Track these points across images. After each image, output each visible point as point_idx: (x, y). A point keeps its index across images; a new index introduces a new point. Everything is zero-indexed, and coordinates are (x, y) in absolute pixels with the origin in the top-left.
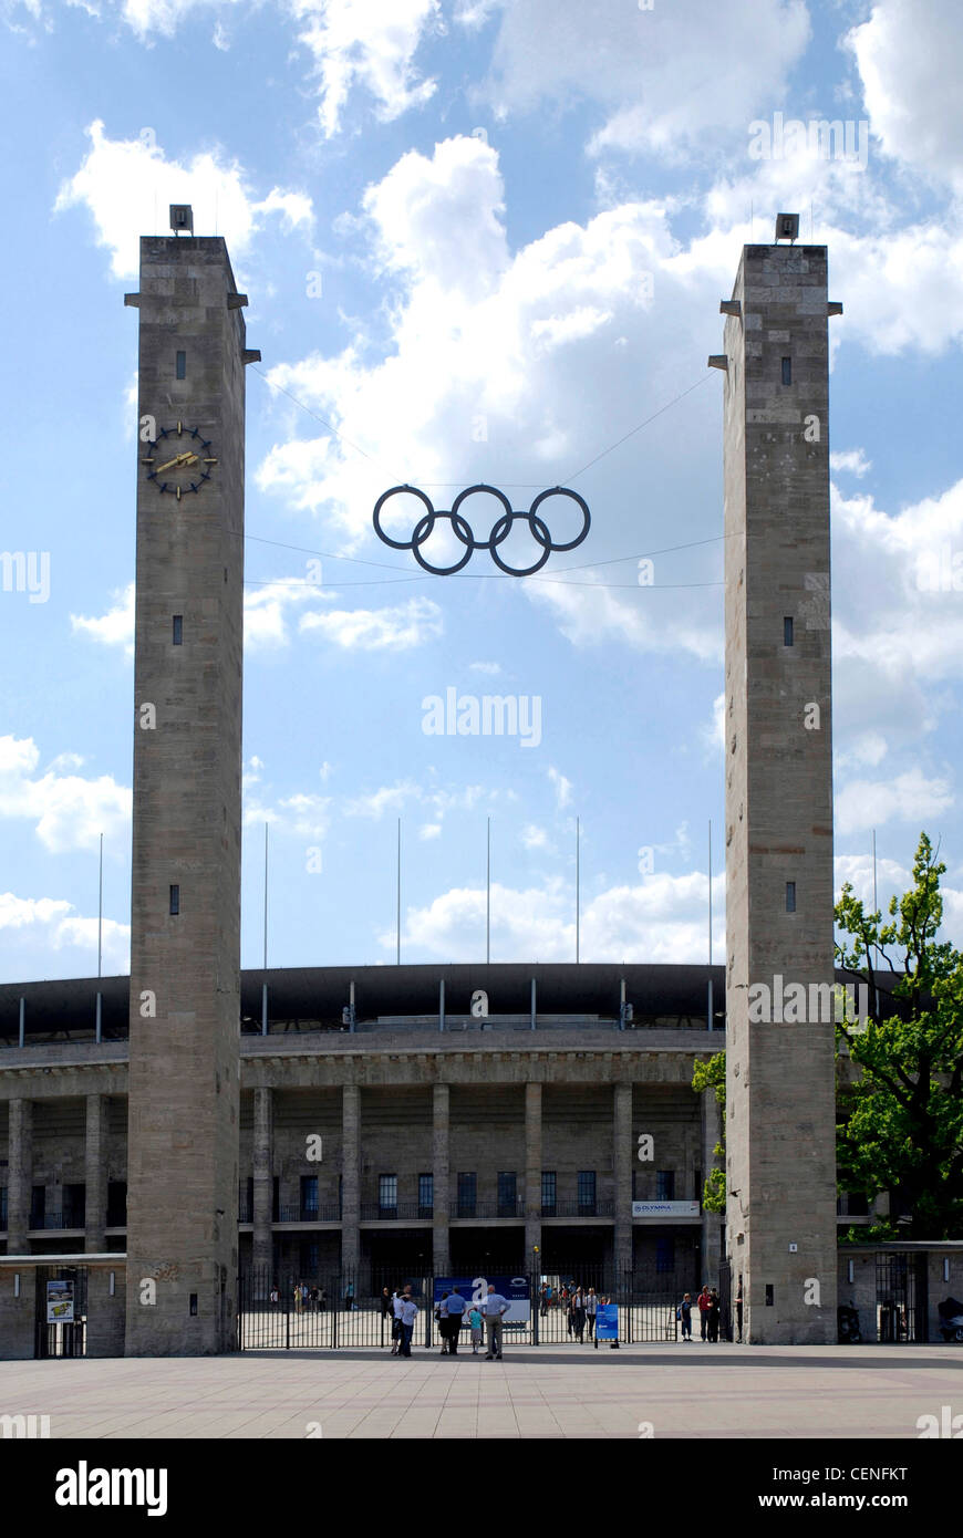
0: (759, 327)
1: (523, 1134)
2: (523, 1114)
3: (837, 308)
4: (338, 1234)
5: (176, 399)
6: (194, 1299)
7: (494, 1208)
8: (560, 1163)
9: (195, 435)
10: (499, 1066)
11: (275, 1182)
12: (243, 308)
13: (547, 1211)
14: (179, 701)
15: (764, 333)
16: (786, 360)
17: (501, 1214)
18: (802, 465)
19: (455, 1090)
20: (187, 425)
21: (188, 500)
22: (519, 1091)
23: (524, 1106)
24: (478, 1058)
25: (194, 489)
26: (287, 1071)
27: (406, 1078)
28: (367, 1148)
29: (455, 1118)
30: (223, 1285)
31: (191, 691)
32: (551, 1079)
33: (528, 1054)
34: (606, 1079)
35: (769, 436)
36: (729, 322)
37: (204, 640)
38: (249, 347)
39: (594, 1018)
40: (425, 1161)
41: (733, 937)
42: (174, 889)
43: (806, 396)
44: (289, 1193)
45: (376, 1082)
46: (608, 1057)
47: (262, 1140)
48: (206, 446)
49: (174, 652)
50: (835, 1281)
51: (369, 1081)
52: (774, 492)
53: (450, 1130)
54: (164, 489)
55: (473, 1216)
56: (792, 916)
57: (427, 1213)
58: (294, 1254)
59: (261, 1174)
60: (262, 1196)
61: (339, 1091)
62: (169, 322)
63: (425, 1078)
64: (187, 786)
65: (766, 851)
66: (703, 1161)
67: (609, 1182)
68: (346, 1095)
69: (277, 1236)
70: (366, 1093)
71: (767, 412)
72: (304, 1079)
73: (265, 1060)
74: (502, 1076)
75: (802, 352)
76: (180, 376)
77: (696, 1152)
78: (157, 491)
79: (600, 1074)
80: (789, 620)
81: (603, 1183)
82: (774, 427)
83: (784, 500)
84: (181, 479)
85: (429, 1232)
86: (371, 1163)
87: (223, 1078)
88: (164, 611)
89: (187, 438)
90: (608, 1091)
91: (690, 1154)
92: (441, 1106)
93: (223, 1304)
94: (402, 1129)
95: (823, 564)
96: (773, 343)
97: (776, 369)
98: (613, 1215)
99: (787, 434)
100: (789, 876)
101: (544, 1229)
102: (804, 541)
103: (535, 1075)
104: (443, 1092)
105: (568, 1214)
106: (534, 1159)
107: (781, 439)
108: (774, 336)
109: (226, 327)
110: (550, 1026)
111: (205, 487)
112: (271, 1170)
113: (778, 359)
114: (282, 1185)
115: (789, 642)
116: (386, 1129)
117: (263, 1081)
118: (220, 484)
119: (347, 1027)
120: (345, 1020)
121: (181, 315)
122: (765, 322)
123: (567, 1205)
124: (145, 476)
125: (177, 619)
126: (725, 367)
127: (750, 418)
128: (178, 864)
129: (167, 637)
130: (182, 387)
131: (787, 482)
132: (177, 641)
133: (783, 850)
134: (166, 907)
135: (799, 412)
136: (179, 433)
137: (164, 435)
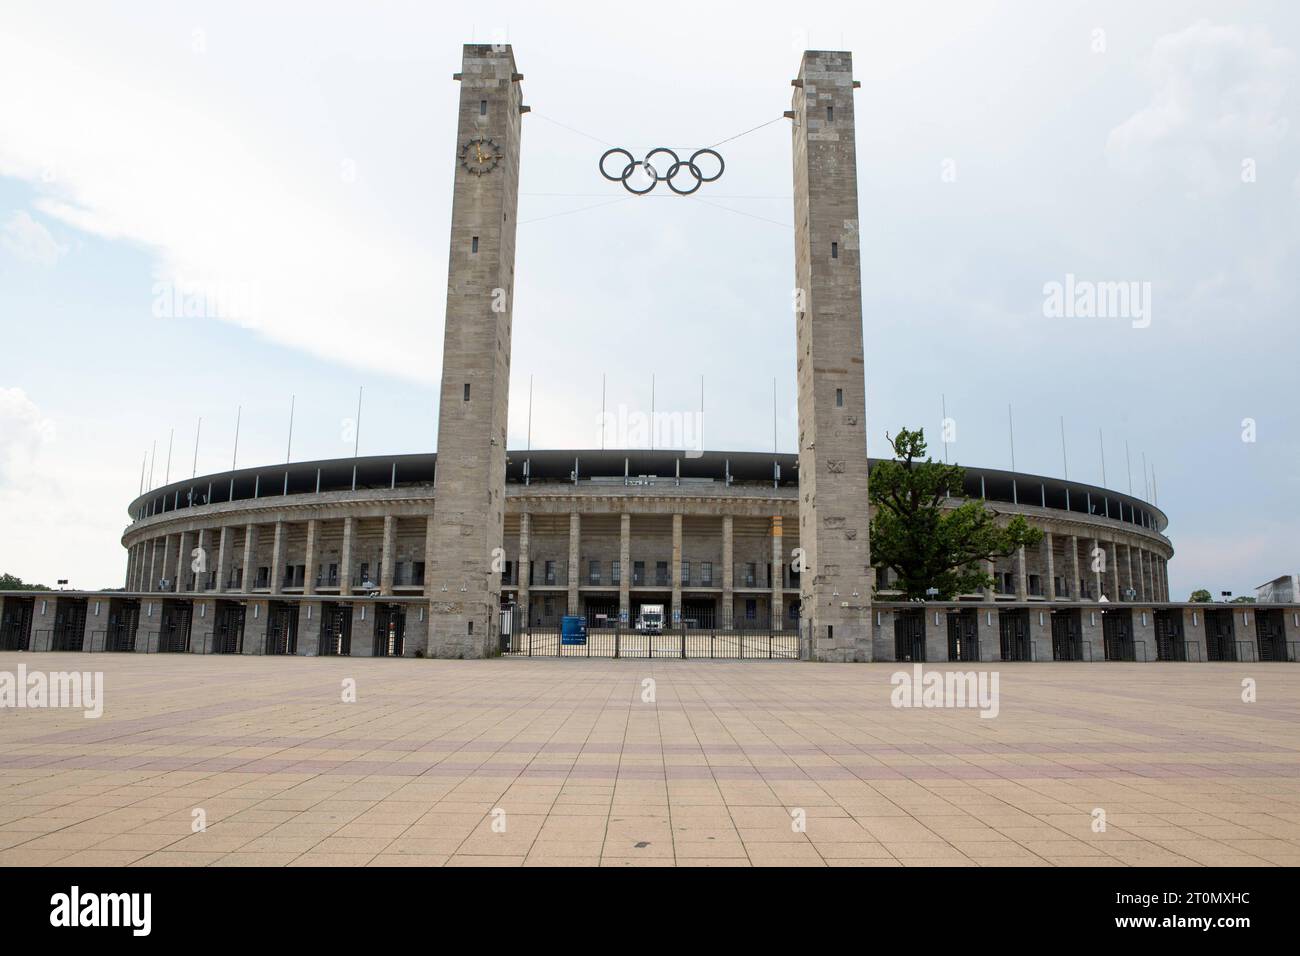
0: (814, 91)
1: (671, 541)
2: (672, 531)
3: (857, 85)
4: (566, 593)
5: (480, 125)
6: (471, 624)
7: (654, 581)
8: (691, 557)
9: (490, 143)
10: (658, 505)
11: (532, 564)
12: (521, 81)
13: (685, 584)
14: (474, 283)
15: (817, 95)
16: (830, 109)
17: (658, 584)
18: (841, 162)
19: (634, 518)
20: (485, 138)
21: (484, 178)
22: (669, 518)
23: (672, 526)
24: (646, 500)
25: (489, 171)
26: (540, 505)
27: (605, 510)
28: (583, 547)
29: (633, 531)
30: (490, 617)
31: (482, 277)
32: (687, 512)
33: (674, 498)
34: (718, 513)
35: (820, 147)
36: (796, 91)
37: (490, 250)
38: (523, 104)
39: (711, 480)
40: (614, 555)
41: (804, 422)
42: (467, 386)
43: (842, 127)
44: (539, 572)
45: (589, 511)
46: (719, 501)
47: (524, 541)
48: (496, 149)
49: (472, 256)
50: (870, 624)
51: (585, 511)
52: (825, 177)
53: (631, 538)
54: (471, 171)
55: (643, 585)
56: (840, 408)
57: (617, 583)
58: (541, 603)
59: (524, 559)
60: (524, 571)
61: (568, 516)
62: (477, 86)
63: (616, 510)
64: (479, 329)
65: (824, 371)
66: (772, 558)
67: (718, 569)
68: (572, 518)
69: (531, 592)
70: (583, 517)
71: (819, 135)
72: (549, 509)
73: (528, 498)
74: (659, 509)
75: (839, 104)
76: (483, 113)
77: (768, 554)
78: (467, 171)
79: (714, 510)
80: (835, 244)
81: (716, 569)
82: (825, 142)
83: (830, 181)
84: (481, 165)
85: (618, 593)
86: (585, 555)
87: (493, 496)
88: (467, 235)
89: (485, 144)
90: (718, 521)
91: (764, 554)
92: (625, 526)
93: (490, 628)
94: (603, 538)
95: (854, 215)
96: (822, 100)
97: (825, 113)
98: (721, 586)
99: (831, 146)
100: (839, 386)
101: (683, 594)
102: (842, 202)
103: (679, 510)
104: (626, 518)
105: (696, 586)
106: (677, 555)
107: (828, 148)
108: (823, 96)
109: (511, 90)
110: (687, 483)
111: (495, 170)
112: (529, 558)
113: (825, 108)
114: (536, 566)
115: (835, 255)
116: (594, 537)
117: (526, 509)
118: (504, 168)
119: (573, 482)
120: (572, 478)
121: (485, 83)
122: (817, 89)
123: (696, 581)
124: (460, 163)
125: (476, 239)
126: (793, 118)
127: (810, 138)
128: (470, 372)
129: (469, 248)
130: (483, 119)
131: (832, 171)
132: (475, 250)
133: (834, 371)
134: (462, 396)
135: (838, 135)
136: (481, 142)
137: (473, 143)
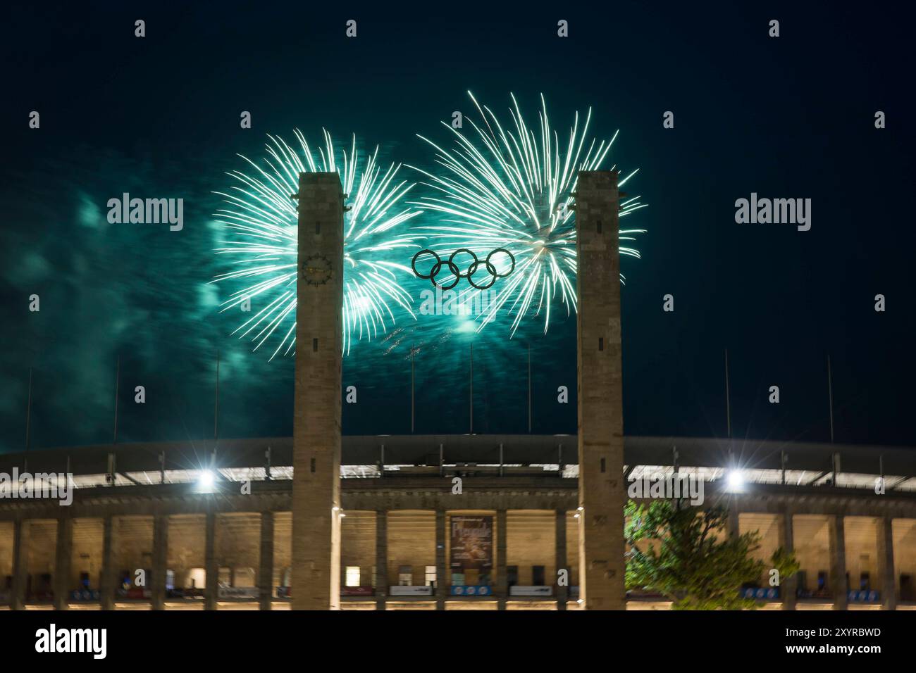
0: (586, 207)
5: (315, 243)
8: (520, 560)
9: (324, 259)
14: (316, 377)
15: (588, 210)
16: (599, 223)
18: (607, 269)
20: (320, 254)
21: (321, 287)
31: (322, 372)
35: (591, 256)
37: (327, 349)
40: (430, 558)
42: (313, 461)
43: (609, 239)
46: (550, 494)
48: (329, 263)
49: (314, 355)
52: (594, 282)
56: (604, 474)
62: (312, 209)
63: (430, 506)
64: (321, 414)
65: (591, 444)
67: (553, 573)
71: (590, 245)
75: (606, 219)
76: (318, 232)
80: (601, 340)
81: (549, 574)
82: (594, 252)
83: (598, 285)
84: (317, 277)
88: (309, 337)
95: (617, 314)
96: (593, 215)
97: (596, 227)
99: (600, 255)
100: (602, 456)
102: (608, 303)
107: (597, 257)
108: (593, 211)
111: (329, 281)
113: (595, 222)
115: (601, 349)
118: (336, 279)
121: (318, 206)
122: (589, 205)
124: (300, 276)
125: (316, 341)
127: (582, 249)
128: (315, 449)
129: (311, 348)
130: (318, 237)
131: (600, 277)
132: (315, 349)
133: (599, 444)
134: (309, 468)
135: (605, 246)
136: (317, 257)
137: (310, 259)
